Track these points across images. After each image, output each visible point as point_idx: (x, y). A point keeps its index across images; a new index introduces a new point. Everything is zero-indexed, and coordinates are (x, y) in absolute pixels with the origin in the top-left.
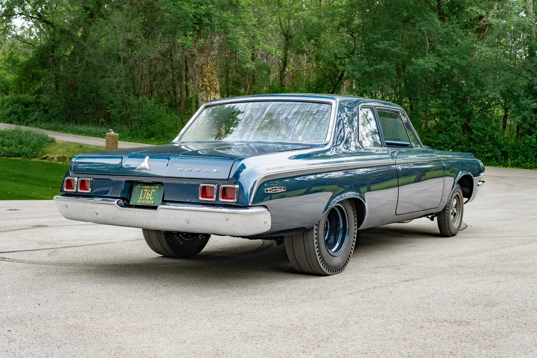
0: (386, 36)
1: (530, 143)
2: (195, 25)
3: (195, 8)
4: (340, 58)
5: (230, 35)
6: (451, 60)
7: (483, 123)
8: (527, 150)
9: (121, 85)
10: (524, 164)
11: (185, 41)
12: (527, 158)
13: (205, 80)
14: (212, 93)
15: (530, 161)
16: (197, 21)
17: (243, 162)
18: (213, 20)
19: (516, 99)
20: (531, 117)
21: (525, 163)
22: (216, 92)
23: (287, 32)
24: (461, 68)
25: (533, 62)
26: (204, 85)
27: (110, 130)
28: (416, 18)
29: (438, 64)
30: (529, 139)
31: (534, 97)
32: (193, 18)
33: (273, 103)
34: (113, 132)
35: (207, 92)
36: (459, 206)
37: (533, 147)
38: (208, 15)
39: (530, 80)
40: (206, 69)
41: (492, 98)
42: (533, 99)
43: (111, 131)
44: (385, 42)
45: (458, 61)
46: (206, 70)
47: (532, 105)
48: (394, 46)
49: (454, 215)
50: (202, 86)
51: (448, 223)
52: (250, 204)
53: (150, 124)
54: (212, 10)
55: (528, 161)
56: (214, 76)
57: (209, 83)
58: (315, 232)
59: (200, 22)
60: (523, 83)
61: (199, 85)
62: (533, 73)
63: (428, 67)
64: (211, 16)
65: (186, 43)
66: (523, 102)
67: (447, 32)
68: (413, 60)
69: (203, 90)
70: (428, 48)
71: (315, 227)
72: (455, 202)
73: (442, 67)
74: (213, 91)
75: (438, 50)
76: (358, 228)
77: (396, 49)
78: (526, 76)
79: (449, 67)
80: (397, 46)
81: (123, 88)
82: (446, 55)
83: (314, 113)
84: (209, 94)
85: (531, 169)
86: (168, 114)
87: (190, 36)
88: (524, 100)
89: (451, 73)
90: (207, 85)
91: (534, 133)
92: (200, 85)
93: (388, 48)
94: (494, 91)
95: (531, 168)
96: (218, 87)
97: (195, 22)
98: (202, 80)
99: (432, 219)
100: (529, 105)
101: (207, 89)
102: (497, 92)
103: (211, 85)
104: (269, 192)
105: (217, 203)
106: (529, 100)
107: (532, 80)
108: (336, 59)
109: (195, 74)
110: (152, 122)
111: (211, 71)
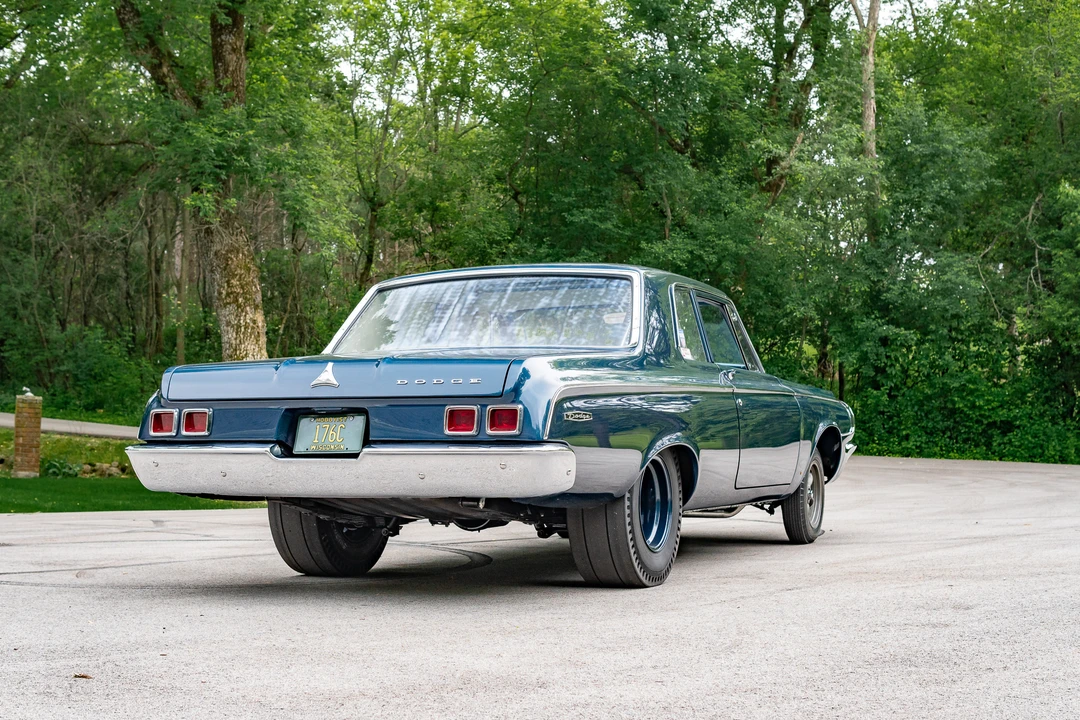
0: (585, 200)
1: (877, 405)
2: (218, 171)
3: (220, 135)
4: (498, 243)
5: (288, 192)
6: (717, 245)
7: (782, 368)
8: (870, 418)
9: (32, 301)
10: (865, 447)
11: (198, 202)
12: (871, 434)
13: (234, 282)
14: (248, 308)
15: (878, 439)
16: (222, 161)
17: (524, 365)
18: (253, 160)
19: (846, 319)
20: (877, 355)
21: (868, 444)
22: (256, 307)
23: (374, 194)
24: (737, 258)
25: (879, 247)
26: (232, 293)
27: (24, 388)
28: (646, 164)
29: (691, 252)
30: (875, 397)
31: (881, 314)
32: (214, 155)
33: (518, 280)
34: (30, 394)
35: (239, 306)
36: (817, 487)
37: (883, 413)
38: (244, 150)
39: (873, 282)
40: (237, 260)
41: (800, 319)
42: (882, 318)
43: (26, 392)
44: (586, 210)
45: (731, 245)
46: (235, 263)
47: (879, 330)
48: (603, 219)
49: (811, 504)
50: (228, 295)
51: (804, 516)
52: (546, 438)
53: (93, 381)
54: (251, 141)
55: (874, 441)
56: (252, 275)
57: (242, 288)
58: (627, 503)
59: (227, 165)
60: (860, 289)
61: (220, 293)
62: (879, 268)
63: (674, 258)
64: (249, 153)
65: (201, 205)
66: (860, 325)
67: (709, 189)
68: (643, 245)
69: (229, 304)
70: (669, 222)
71: (628, 495)
72: (811, 480)
73: (700, 257)
74: (249, 305)
75: (690, 227)
76: (684, 504)
77: (609, 225)
78: (866, 274)
79: (714, 259)
80: (608, 219)
81: (35, 306)
82: (707, 235)
83: (601, 294)
84: (242, 311)
85: (880, 455)
86: (131, 359)
87: (208, 192)
88: (862, 321)
89: (718, 270)
90: (238, 294)
91: (883, 385)
92: (224, 292)
93: (591, 222)
94: (803, 305)
95: (880, 453)
96: (259, 298)
97: (217, 163)
98: (228, 282)
99: (771, 511)
100: (873, 330)
101: (237, 301)
102: (810, 306)
103: (246, 293)
104: (570, 419)
105: (481, 437)
106: (874, 320)
107: (879, 281)
108: (491, 243)
109: (212, 271)
110: (97, 378)
111: (246, 266)
